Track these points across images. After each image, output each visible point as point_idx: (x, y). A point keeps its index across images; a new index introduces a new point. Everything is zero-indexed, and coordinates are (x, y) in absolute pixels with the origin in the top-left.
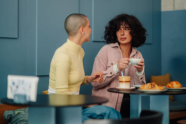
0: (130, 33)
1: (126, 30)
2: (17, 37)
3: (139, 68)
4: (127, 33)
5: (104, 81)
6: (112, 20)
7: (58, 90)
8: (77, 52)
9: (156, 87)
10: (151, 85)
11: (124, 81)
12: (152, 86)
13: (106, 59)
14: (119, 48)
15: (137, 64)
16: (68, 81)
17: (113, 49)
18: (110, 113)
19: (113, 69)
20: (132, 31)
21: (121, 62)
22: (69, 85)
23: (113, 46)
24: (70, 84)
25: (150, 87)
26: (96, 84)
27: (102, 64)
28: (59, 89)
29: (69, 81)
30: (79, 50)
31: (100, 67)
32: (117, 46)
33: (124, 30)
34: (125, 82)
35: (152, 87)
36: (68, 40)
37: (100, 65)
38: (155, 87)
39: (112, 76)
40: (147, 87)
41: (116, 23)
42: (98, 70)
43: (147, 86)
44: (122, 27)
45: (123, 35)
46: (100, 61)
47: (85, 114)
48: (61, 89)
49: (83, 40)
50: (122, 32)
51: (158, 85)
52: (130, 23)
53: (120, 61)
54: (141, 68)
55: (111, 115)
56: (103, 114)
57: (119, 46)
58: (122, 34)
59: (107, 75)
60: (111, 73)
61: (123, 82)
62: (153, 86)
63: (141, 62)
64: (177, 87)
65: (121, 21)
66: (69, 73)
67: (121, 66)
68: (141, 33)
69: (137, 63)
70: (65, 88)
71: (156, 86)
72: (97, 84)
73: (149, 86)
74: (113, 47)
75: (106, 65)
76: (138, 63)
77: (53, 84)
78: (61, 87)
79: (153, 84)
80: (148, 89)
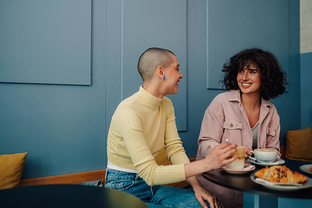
2: (90, 84)
8: (153, 108)
9: (288, 176)
10: (277, 172)
12: (280, 173)
25: (276, 176)
32: (237, 101)
33: (249, 73)
35: (281, 175)
36: (141, 88)
38: (286, 176)
40: (269, 175)
43: (269, 172)
44: (246, 69)
49: (163, 89)
51: (294, 172)
71: (289, 173)
73: (274, 174)
79: (281, 170)
80: (270, 179)
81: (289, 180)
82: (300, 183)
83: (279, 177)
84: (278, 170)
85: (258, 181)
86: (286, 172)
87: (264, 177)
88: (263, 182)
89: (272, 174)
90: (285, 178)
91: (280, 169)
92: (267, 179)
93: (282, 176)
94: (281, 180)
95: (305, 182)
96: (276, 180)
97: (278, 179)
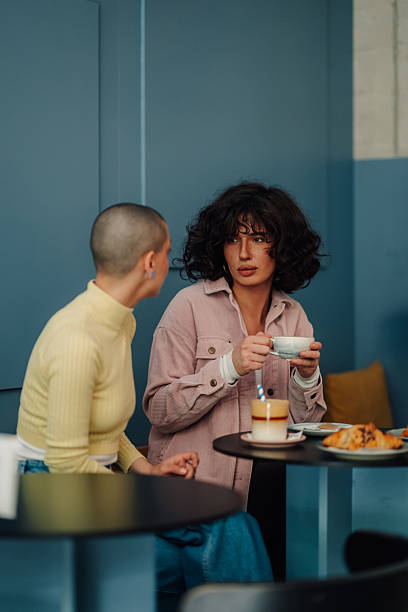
0: (271, 253)
1: (256, 240)
3: (305, 367)
4: (258, 253)
5: (192, 409)
6: (209, 208)
7: (57, 451)
9: (377, 438)
10: (360, 433)
11: (268, 417)
12: (365, 434)
13: (189, 333)
14: (231, 296)
15: (299, 356)
16: (87, 421)
17: (212, 300)
19: (218, 370)
20: (275, 246)
21: (245, 348)
22: (91, 433)
23: (209, 291)
24: (94, 433)
25: (360, 440)
26: (163, 418)
27: (179, 352)
28: (58, 448)
29: (91, 424)
30: (123, 324)
31: (174, 362)
32: (225, 292)
33: (251, 242)
34: (272, 419)
36: (91, 284)
37: (172, 356)
38: (374, 439)
39: (217, 392)
40: (349, 439)
41: (224, 219)
42: (168, 372)
43: (348, 435)
44: (245, 233)
45: (248, 259)
46: (170, 342)
48: (64, 448)
50: (244, 248)
51: (384, 433)
52: (271, 222)
53: (244, 346)
54: (310, 367)
57: (229, 291)
58: (244, 255)
59: (200, 391)
60: (213, 384)
61: (265, 419)
62: (367, 437)
63: (312, 349)
65: (240, 213)
66: (95, 398)
67: (246, 362)
68: (305, 250)
69: (298, 351)
70: (80, 448)
71: (378, 434)
72: (166, 420)
73: (357, 437)
74: (209, 295)
75: (193, 355)
76: (303, 353)
77: (32, 428)
78: (66, 444)
79: (367, 430)
80: (351, 447)
81: (379, 443)
82: (394, 448)
83: (363, 442)
84: (363, 431)
86: (373, 433)
87: (339, 444)
89: (353, 436)
90: (374, 443)
91: (364, 428)
92: (346, 446)
93: (369, 439)
94: (367, 445)
95: (400, 447)
96: (361, 445)
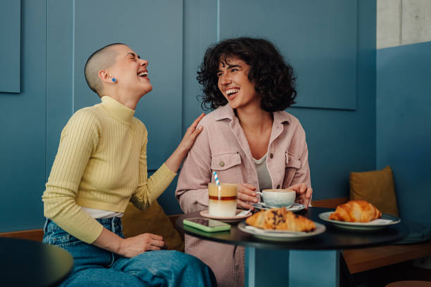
2: (19, 92)
9: (287, 221)
10: (272, 215)
11: (219, 196)
12: (277, 217)
18: (183, 270)
25: (271, 221)
32: (228, 119)
33: (230, 73)
34: (223, 199)
35: (277, 220)
38: (284, 221)
40: (263, 222)
43: (263, 216)
47: (131, 270)
51: (296, 217)
55: (186, 278)
56: (166, 274)
61: (218, 198)
64: (362, 218)
71: (290, 217)
73: (269, 219)
75: (209, 168)
79: (279, 213)
80: (264, 227)
81: (289, 226)
82: (306, 231)
83: (274, 223)
84: (275, 213)
85: (248, 229)
86: (284, 215)
87: (256, 225)
88: (253, 231)
89: (266, 218)
90: (284, 225)
91: (277, 211)
92: (261, 226)
93: (279, 221)
94: (277, 227)
95: (313, 230)
96: (271, 227)
97: (274, 226)
